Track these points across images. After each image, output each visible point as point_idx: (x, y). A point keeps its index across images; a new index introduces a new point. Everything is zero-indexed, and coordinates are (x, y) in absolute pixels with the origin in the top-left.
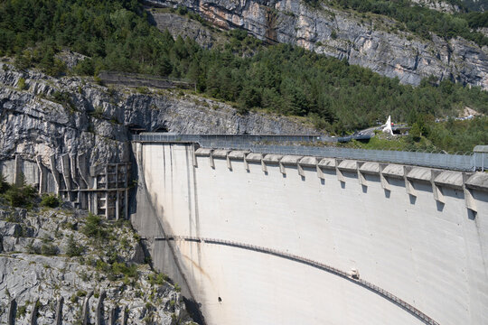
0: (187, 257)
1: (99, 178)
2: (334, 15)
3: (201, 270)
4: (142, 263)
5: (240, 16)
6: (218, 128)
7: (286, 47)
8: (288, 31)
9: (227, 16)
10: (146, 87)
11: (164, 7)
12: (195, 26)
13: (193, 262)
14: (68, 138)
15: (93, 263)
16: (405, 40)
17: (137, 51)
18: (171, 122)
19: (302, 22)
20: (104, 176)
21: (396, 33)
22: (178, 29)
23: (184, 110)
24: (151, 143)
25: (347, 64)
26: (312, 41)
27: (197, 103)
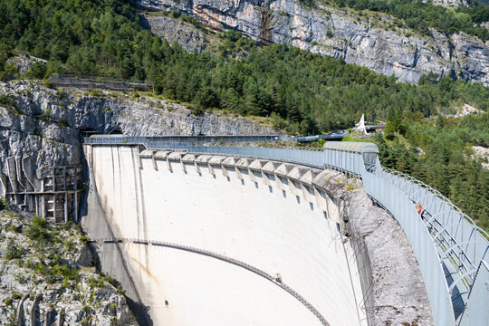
0: (134, 259)
1: (46, 180)
2: (329, 13)
3: (149, 273)
4: (88, 266)
5: (234, 17)
6: (173, 129)
7: (281, 47)
8: (283, 31)
9: (221, 18)
10: (100, 89)
11: (158, 10)
12: (189, 28)
13: (141, 265)
14: (13, 142)
15: (31, 266)
16: (403, 37)
18: (125, 125)
19: (297, 21)
20: (51, 178)
21: (394, 30)
22: (171, 33)
23: (139, 112)
24: (101, 145)
25: (343, 63)
26: (308, 40)
27: (152, 104)
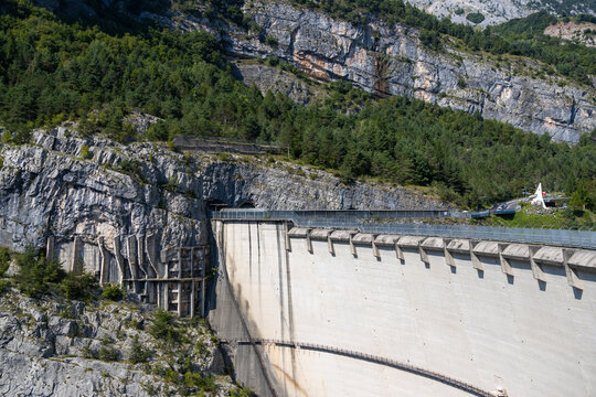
0: (277, 367)
1: (171, 264)
2: (461, 59)
3: (296, 385)
4: (221, 374)
5: (343, 65)
6: (317, 202)
7: (400, 100)
8: (403, 81)
9: (326, 66)
10: (229, 153)
11: (251, 58)
12: (289, 78)
13: (286, 375)
14: (135, 216)
15: (161, 372)
16: (555, 86)
17: (219, 110)
18: (258, 196)
19: (420, 69)
20: (177, 262)
21: (543, 78)
22: (268, 83)
23: (275, 180)
24: (234, 222)
25: (481, 119)
26: (434, 92)
27: (291, 171)
